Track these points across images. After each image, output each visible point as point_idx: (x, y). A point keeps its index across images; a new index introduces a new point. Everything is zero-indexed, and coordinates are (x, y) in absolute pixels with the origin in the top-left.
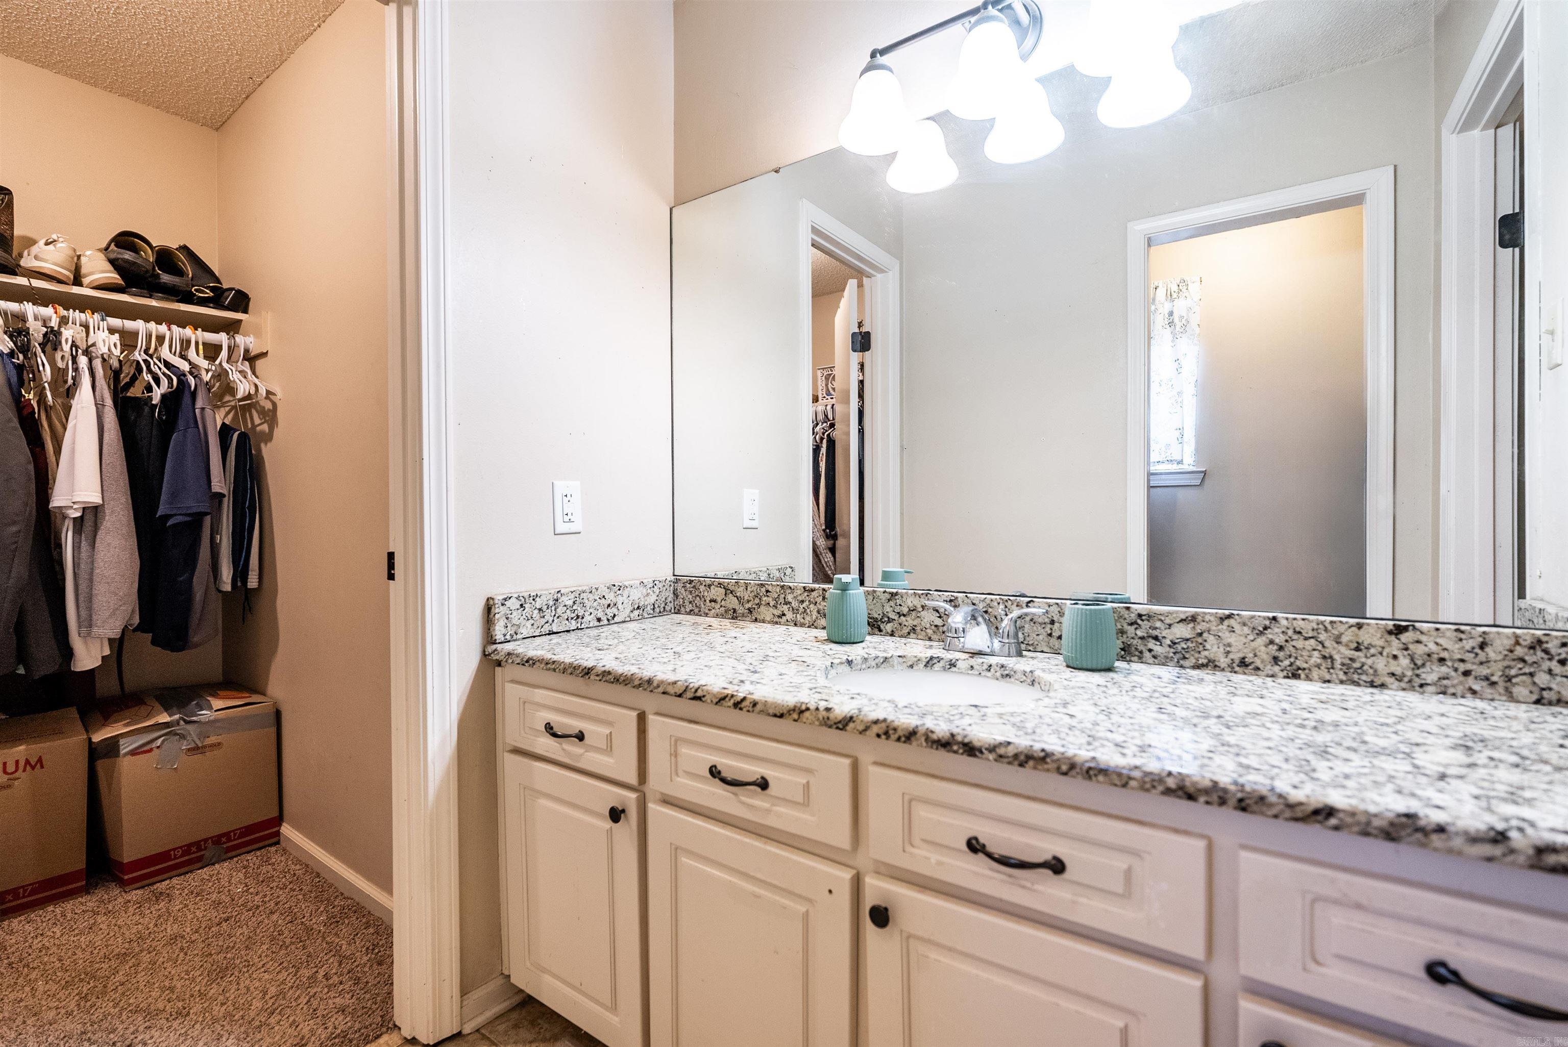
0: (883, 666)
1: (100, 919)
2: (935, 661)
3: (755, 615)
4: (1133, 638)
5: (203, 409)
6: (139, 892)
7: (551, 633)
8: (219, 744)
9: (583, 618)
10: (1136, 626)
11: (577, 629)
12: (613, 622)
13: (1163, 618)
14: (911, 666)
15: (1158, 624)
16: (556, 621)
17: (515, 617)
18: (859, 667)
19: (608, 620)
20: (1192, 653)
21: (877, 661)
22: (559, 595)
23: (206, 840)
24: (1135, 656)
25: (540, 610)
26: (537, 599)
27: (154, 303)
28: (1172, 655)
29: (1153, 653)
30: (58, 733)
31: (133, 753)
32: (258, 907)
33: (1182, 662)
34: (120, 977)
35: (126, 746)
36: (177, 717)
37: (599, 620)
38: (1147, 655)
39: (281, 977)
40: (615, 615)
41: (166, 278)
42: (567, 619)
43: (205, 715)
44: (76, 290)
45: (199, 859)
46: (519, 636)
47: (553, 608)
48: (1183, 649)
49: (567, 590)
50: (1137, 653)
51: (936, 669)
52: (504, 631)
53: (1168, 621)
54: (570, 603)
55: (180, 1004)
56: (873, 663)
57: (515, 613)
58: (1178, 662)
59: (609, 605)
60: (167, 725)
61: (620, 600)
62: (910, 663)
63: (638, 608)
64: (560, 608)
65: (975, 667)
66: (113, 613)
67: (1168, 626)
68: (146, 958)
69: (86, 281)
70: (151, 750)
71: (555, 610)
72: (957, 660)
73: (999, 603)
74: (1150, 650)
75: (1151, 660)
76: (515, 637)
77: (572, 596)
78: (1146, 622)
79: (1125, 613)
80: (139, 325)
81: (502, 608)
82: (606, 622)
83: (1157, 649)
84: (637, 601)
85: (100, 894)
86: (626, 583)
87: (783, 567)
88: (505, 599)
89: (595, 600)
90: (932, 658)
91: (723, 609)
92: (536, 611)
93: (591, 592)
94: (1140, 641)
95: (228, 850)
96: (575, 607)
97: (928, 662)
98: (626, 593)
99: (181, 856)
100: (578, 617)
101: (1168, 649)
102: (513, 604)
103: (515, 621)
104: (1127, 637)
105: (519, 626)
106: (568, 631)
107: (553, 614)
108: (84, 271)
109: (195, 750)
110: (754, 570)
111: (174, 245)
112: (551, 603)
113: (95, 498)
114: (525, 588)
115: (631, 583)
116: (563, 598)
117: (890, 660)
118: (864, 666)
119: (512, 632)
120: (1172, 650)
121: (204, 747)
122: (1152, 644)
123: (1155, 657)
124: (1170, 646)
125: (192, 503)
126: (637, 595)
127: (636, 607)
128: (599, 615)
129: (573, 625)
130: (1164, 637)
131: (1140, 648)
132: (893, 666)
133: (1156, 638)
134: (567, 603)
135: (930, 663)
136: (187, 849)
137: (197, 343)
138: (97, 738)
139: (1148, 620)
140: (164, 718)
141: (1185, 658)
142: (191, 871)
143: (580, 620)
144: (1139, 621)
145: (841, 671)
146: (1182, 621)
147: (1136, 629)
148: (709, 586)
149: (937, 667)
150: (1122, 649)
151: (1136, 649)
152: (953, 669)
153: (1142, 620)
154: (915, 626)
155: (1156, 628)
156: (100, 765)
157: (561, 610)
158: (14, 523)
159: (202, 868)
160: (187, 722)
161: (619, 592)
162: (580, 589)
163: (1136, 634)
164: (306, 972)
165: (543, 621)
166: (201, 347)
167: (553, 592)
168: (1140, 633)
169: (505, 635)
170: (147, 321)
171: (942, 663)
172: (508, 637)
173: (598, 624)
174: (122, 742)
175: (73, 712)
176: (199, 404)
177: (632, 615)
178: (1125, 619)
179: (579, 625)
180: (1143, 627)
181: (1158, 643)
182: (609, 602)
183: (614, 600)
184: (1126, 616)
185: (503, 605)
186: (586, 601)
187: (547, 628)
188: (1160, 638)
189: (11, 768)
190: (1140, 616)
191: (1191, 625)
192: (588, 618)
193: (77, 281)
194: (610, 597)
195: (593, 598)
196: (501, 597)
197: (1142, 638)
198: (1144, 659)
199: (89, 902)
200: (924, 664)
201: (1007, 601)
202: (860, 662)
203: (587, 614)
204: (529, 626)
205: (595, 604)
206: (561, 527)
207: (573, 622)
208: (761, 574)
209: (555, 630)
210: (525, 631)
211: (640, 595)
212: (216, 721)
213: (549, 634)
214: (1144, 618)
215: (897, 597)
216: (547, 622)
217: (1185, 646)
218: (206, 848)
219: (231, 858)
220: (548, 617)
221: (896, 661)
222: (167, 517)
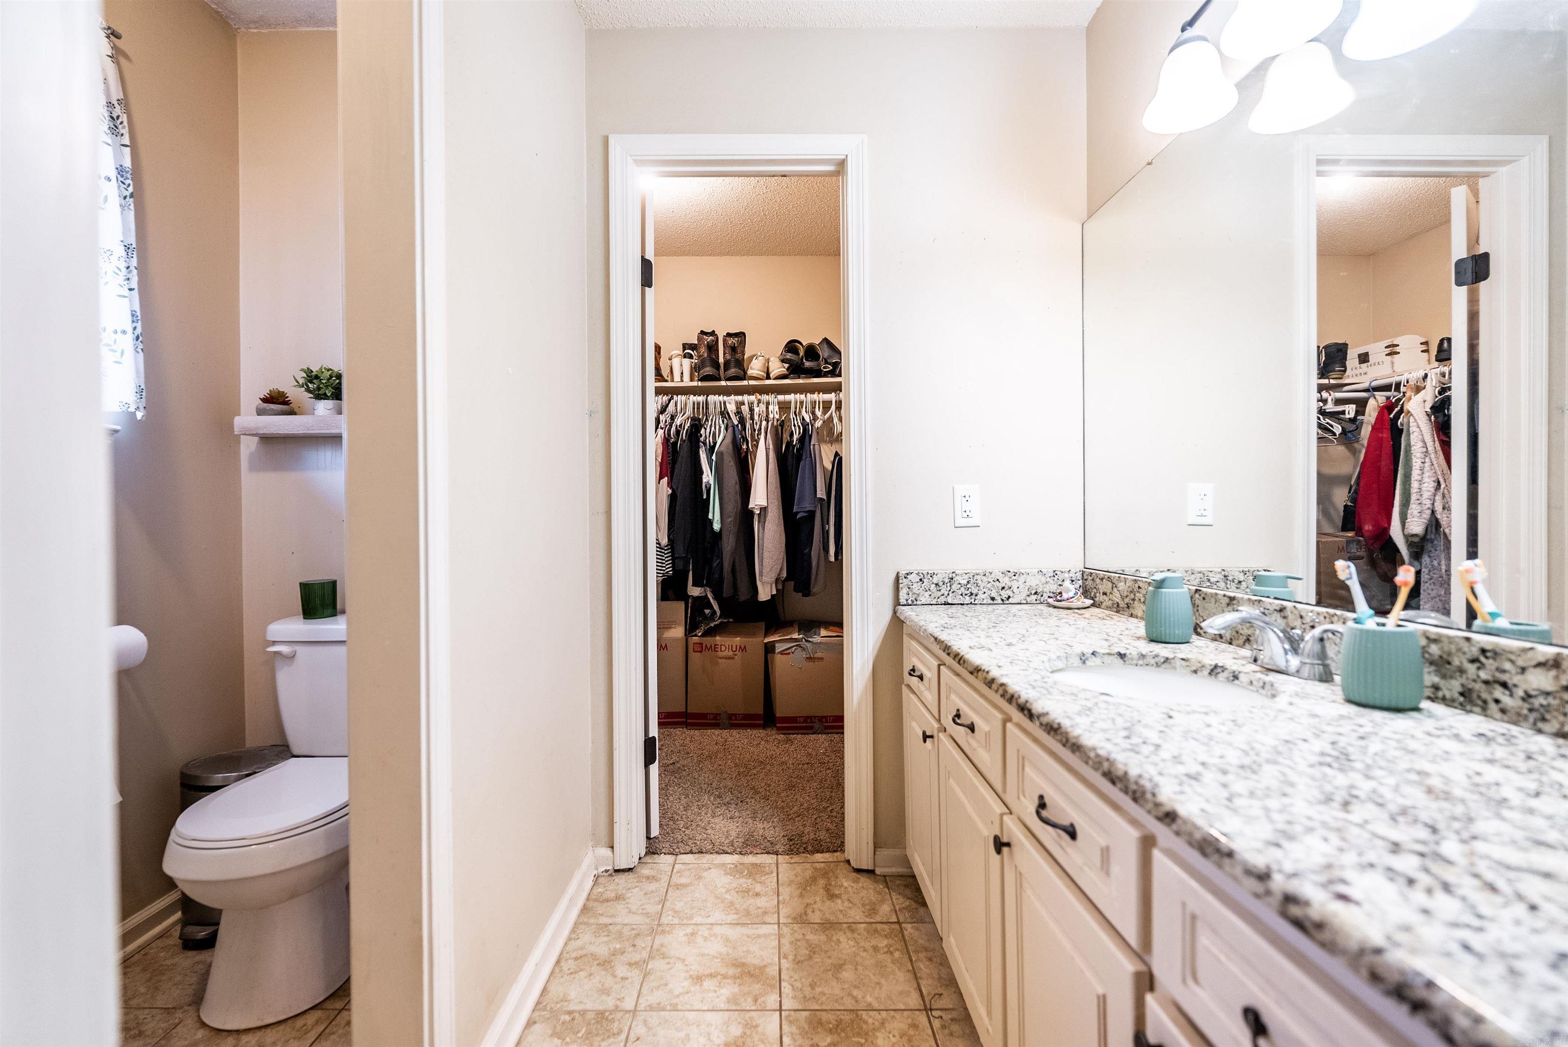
0: (1163, 666)
1: (763, 742)
2: (1219, 670)
3: (1132, 611)
4: (1474, 681)
5: (814, 445)
6: (782, 736)
7: (946, 604)
8: (822, 658)
9: (976, 595)
10: (1477, 665)
11: (971, 603)
12: (1007, 602)
13: (1513, 657)
14: (1195, 672)
15: (1507, 666)
16: (951, 595)
17: (916, 588)
18: (1135, 662)
19: (1002, 600)
20: (1555, 713)
21: (1157, 659)
22: (954, 575)
23: (815, 717)
24: (1476, 705)
25: (937, 584)
26: (935, 576)
27: (801, 381)
28: (1525, 712)
29: (1501, 705)
30: (753, 634)
31: (782, 653)
32: (824, 763)
33: (1540, 725)
34: (755, 771)
35: (780, 647)
36: (801, 636)
37: (993, 599)
38: (1493, 706)
39: (813, 802)
40: (1009, 597)
41: (808, 364)
42: (962, 595)
43: (816, 639)
44: (768, 382)
45: (811, 728)
46: (918, 603)
47: (948, 584)
48: (1542, 705)
49: (962, 572)
50: (1480, 703)
51: (1221, 679)
52: (906, 597)
53: (1520, 662)
54: (965, 582)
55: (768, 793)
56: (1153, 661)
57: (915, 585)
58: (1535, 724)
59: (1003, 588)
60: (796, 640)
61: (1015, 585)
62: (1194, 668)
63: (1036, 593)
64: (955, 585)
65: (1255, 683)
66: (771, 570)
67: (1519, 670)
68: (768, 767)
69: (771, 375)
70: (789, 654)
71: (950, 586)
72: (1240, 672)
73: (1325, 617)
74: (1497, 701)
75: (1498, 715)
76: (915, 603)
77: (966, 577)
78: (1491, 661)
79: (1465, 646)
80: (791, 397)
81: (904, 580)
82: (1000, 601)
83: (1506, 700)
84: (1035, 587)
85: (769, 731)
86: (1023, 571)
87: (1252, 570)
88: (907, 574)
89: (989, 582)
90: (1216, 666)
91: (1111, 602)
92: (933, 586)
93: (985, 575)
94: (1483, 686)
95: (827, 728)
96: (968, 586)
97: (1212, 670)
98: (1022, 579)
99: (803, 723)
100: (972, 594)
101: (1520, 703)
102: (914, 578)
103: (915, 591)
104: (1467, 679)
105: (918, 595)
106: (961, 604)
107: (948, 589)
108: (770, 370)
109: (809, 659)
110: (1199, 570)
111: (817, 341)
112: (947, 580)
113: (764, 503)
114: (925, 568)
115: (1028, 571)
116: (958, 578)
117: (1172, 661)
118: (1141, 662)
119: (913, 599)
120: (1526, 706)
121: (814, 658)
122: (1499, 693)
123: (1503, 711)
124: (1523, 699)
125: (808, 506)
126: (1034, 582)
127: (1033, 592)
128: (993, 595)
129: (967, 600)
130: (1515, 686)
131: (1485, 695)
132: (1175, 668)
133: (1504, 685)
134: (961, 582)
135: (1215, 670)
136: (807, 719)
137: (819, 402)
138: (766, 641)
139: (1494, 659)
140: (795, 636)
141: (1544, 719)
142: (808, 734)
143: (973, 597)
144: (1483, 659)
145: (1109, 662)
146: (1539, 665)
147: (1479, 668)
148: (1102, 579)
149: (1222, 676)
150: (1462, 694)
151: (1479, 697)
152: (1236, 682)
153: (1487, 658)
154: (1249, 636)
155: (1504, 671)
156: (769, 655)
157: (955, 587)
158: (730, 516)
159: (813, 734)
160: (807, 641)
161: (1014, 578)
162: (974, 572)
163: (1478, 676)
164: (824, 804)
165: (939, 594)
166: (821, 404)
167: (948, 572)
168: (1483, 675)
169: (907, 600)
170: (795, 393)
171: (1226, 674)
172: (910, 602)
173: (992, 602)
174: (777, 645)
175: (762, 625)
176: (812, 443)
177: (1029, 599)
178: (1464, 653)
179: (973, 601)
180: (1488, 667)
181: (1507, 692)
182: (1004, 585)
183: (1009, 584)
184: (1466, 649)
185: (905, 578)
186: (980, 582)
187: (942, 600)
188: (1510, 686)
189: (734, 649)
190: (1483, 651)
191: (1553, 673)
192: (981, 596)
193: (768, 377)
194: (1005, 581)
195: (987, 580)
196: (904, 572)
197: (1486, 682)
198: (1489, 712)
199: (761, 733)
200: (1209, 671)
201: (1333, 616)
202: (1136, 657)
203: (980, 593)
204: (928, 596)
205: (989, 585)
206: (960, 522)
207: (967, 597)
208: (1211, 574)
209: (950, 602)
210: (924, 599)
211: (1038, 582)
212: (820, 643)
213: (945, 604)
214: (1488, 654)
215: (1234, 602)
216: (943, 595)
217: (1544, 702)
218: (815, 722)
219: (828, 733)
220: (944, 590)
221: (1179, 663)
222: (797, 513)
